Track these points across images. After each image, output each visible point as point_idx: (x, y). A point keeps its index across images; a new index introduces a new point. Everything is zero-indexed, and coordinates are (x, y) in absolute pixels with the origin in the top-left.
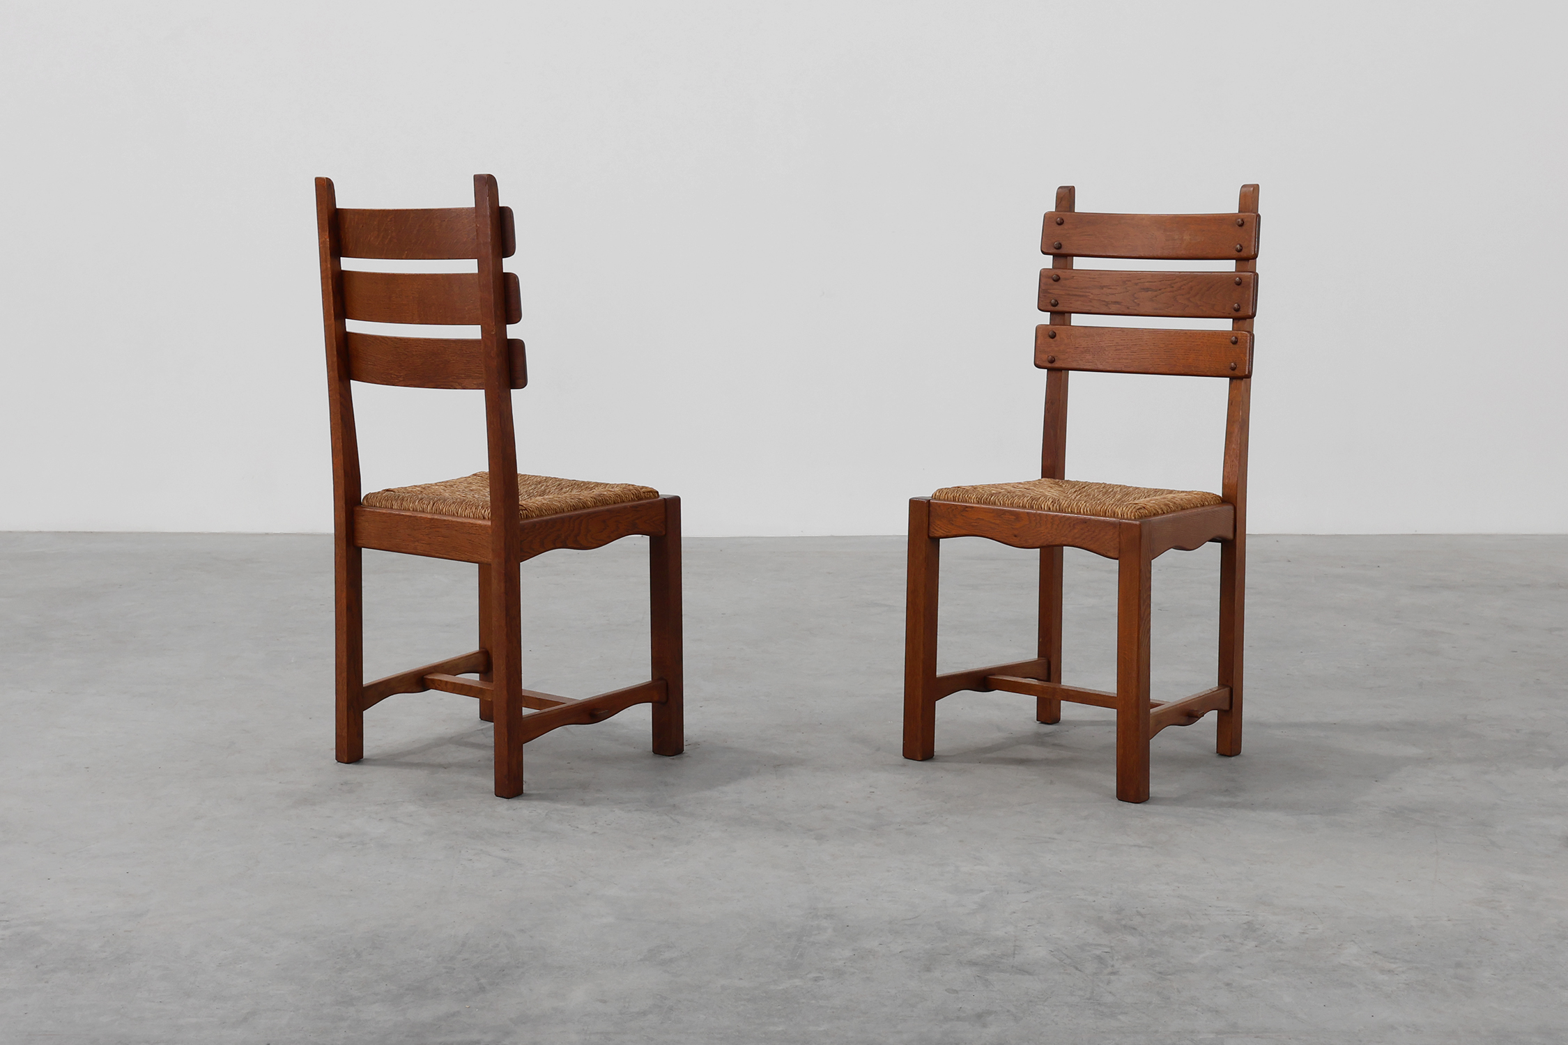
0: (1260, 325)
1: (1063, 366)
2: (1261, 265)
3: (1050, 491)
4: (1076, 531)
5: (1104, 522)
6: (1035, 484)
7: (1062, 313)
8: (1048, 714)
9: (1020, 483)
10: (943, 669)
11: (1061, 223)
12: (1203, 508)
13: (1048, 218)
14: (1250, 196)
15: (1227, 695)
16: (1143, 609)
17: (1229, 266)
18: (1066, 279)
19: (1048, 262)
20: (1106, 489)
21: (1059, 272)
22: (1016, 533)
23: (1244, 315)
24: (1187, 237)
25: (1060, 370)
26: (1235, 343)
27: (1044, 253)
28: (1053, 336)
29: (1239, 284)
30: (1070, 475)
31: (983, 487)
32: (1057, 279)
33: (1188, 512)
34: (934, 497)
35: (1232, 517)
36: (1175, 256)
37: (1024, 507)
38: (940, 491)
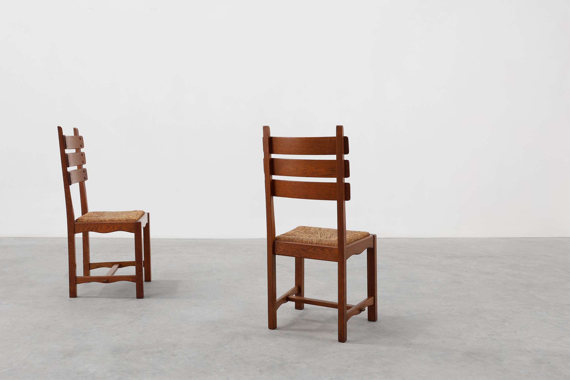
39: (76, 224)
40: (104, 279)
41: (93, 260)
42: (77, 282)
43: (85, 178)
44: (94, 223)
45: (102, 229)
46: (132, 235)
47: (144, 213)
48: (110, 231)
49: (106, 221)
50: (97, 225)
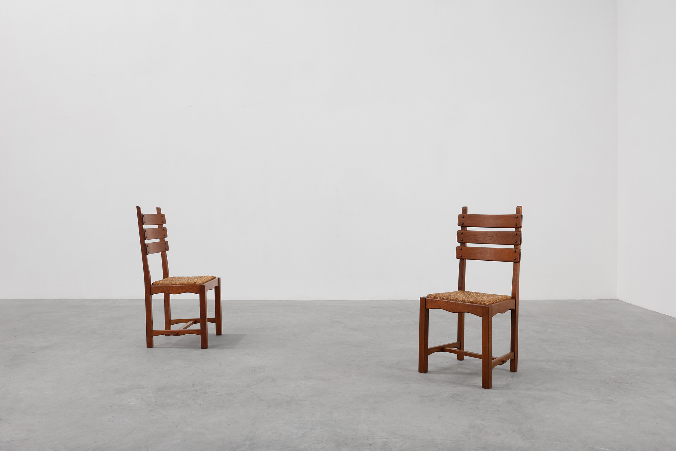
0: (522, 247)
1: (464, 258)
2: (522, 230)
3: (461, 296)
4: (469, 308)
5: (478, 306)
6: (456, 292)
7: (464, 243)
8: (460, 358)
9: (452, 292)
10: (430, 346)
11: (463, 217)
12: (506, 301)
13: (460, 216)
14: (519, 209)
15: (514, 355)
16: (489, 332)
17: (513, 230)
18: (465, 233)
19: (460, 228)
20: (477, 294)
21: (463, 231)
22: (451, 308)
23: (517, 243)
24: (500, 221)
25: (463, 259)
26: (515, 252)
27: (459, 226)
28: (461, 250)
29: (516, 235)
30: (467, 289)
31: (442, 294)
32: (463, 233)
33: (503, 302)
34: (427, 297)
35: (515, 303)
36: (497, 227)
37: (454, 301)
38: (429, 295)
39: (152, 287)
40: (175, 333)
41: (173, 317)
42: (153, 335)
43: (166, 249)
44: (167, 286)
45: (173, 291)
46: (197, 297)
47: (215, 278)
48: (179, 293)
49: (177, 284)
50: (169, 287)
